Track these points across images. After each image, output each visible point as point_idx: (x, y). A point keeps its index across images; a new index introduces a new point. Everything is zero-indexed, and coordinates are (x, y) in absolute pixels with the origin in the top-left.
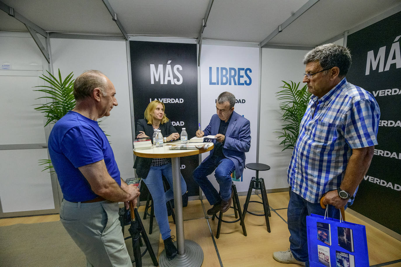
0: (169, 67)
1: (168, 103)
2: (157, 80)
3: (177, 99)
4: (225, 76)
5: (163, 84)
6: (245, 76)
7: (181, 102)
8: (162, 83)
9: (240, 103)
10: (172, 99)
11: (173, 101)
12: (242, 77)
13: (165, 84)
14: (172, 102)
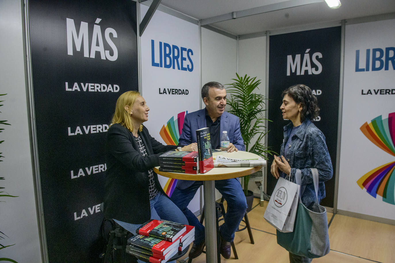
0: (97, 29)
1: (96, 91)
2: (78, 49)
3: (110, 86)
4: (168, 55)
5: (89, 57)
6: (187, 59)
7: (115, 91)
8: (86, 55)
9: (184, 94)
10: (103, 85)
11: (104, 88)
12: (185, 59)
13: (90, 57)
14: (103, 91)
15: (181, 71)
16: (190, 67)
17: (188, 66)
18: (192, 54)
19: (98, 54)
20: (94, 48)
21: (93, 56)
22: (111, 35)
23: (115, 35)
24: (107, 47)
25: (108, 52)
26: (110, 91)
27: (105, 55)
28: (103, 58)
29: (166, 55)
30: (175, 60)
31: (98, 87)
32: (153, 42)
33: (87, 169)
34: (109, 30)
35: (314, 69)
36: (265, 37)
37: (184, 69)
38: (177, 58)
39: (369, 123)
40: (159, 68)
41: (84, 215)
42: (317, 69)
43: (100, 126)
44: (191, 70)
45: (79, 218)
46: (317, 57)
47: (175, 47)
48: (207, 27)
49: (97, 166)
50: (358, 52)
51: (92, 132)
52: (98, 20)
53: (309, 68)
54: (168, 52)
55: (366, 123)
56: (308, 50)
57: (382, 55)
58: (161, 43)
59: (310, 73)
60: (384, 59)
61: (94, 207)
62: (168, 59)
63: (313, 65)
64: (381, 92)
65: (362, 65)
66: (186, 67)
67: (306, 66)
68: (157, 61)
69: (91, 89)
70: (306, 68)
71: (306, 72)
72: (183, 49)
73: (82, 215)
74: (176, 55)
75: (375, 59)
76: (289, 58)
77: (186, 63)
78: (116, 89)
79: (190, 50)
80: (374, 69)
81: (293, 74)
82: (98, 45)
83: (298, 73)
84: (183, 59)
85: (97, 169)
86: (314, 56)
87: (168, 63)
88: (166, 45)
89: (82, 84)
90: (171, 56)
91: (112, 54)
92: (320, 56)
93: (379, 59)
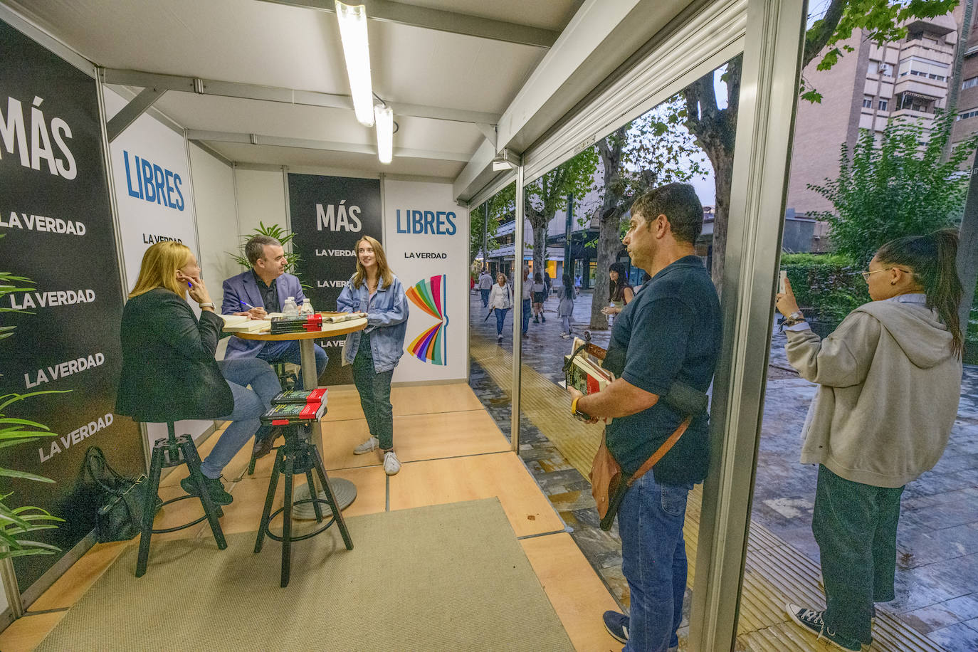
15: (168, 208)
16: (180, 204)
17: (177, 200)
18: (181, 184)
19: (44, 162)
20: (37, 153)
21: (36, 166)
22: (61, 131)
23: (69, 134)
24: (58, 154)
25: (59, 162)
26: (71, 233)
27: (55, 167)
28: (53, 172)
29: (148, 181)
30: (160, 189)
31: (51, 223)
32: (126, 154)
33: (50, 369)
34: (57, 123)
35: (352, 225)
36: (281, 173)
37: (172, 206)
38: (161, 186)
39: (414, 287)
40: (139, 199)
41: (55, 451)
42: (355, 226)
43: (63, 293)
44: (181, 208)
45: (48, 457)
46: (355, 212)
47: (157, 168)
48: (197, 142)
49: (66, 364)
50: (398, 212)
51: (51, 304)
52: (38, 101)
53: (346, 223)
54: (148, 176)
55: (411, 287)
56: (343, 202)
57: (421, 219)
58: (137, 158)
59: (347, 230)
60: (423, 222)
61: (69, 435)
62: (149, 186)
63: (351, 221)
64: (422, 255)
65: (404, 227)
66: (175, 203)
67: (342, 220)
68: (136, 188)
69: (41, 226)
70: (342, 224)
71: (343, 227)
72: (169, 173)
73: (53, 452)
74: (160, 181)
75: (415, 222)
76: (319, 208)
77: (174, 197)
78: (81, 230)
79: (177, 177)
80: (415, 232)
81: (326, 229)
82: (42, 146)
83: (333, 229)
84: (170, 189)
85: (67, 369)
86: (352, 208)
87: (151, 194)
88: (145, 163)
89: (24, 216)
90: (154, 182)
91: (67, 167)
92: (359, 211)
93: (419, 222)
